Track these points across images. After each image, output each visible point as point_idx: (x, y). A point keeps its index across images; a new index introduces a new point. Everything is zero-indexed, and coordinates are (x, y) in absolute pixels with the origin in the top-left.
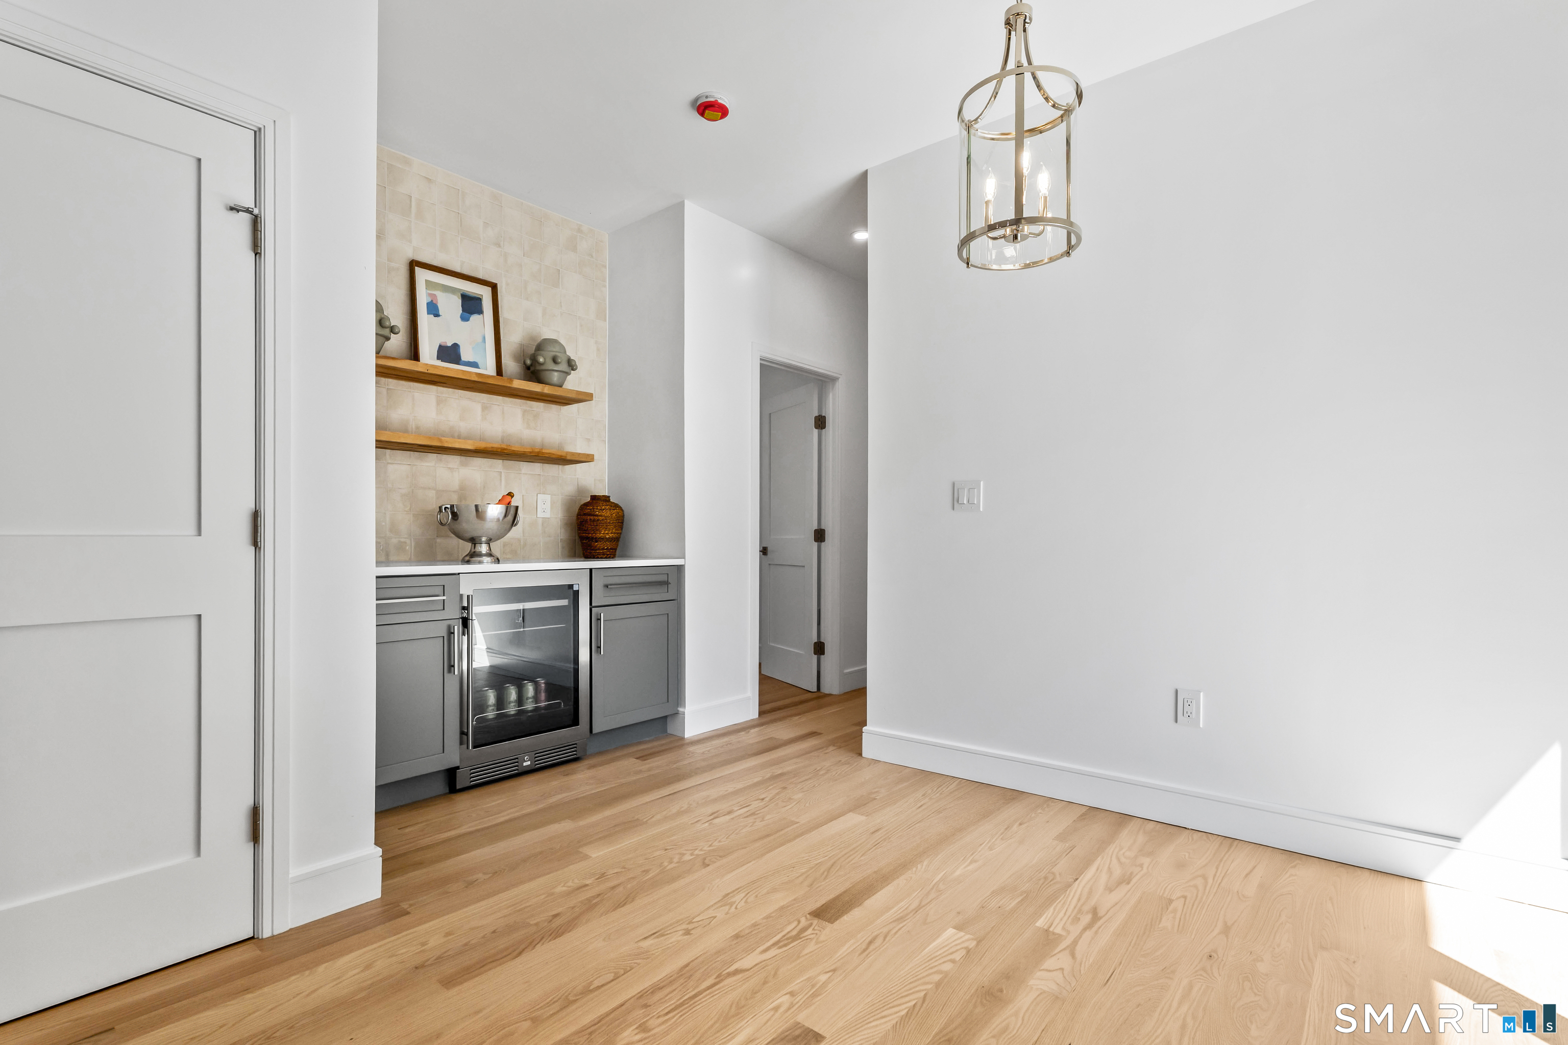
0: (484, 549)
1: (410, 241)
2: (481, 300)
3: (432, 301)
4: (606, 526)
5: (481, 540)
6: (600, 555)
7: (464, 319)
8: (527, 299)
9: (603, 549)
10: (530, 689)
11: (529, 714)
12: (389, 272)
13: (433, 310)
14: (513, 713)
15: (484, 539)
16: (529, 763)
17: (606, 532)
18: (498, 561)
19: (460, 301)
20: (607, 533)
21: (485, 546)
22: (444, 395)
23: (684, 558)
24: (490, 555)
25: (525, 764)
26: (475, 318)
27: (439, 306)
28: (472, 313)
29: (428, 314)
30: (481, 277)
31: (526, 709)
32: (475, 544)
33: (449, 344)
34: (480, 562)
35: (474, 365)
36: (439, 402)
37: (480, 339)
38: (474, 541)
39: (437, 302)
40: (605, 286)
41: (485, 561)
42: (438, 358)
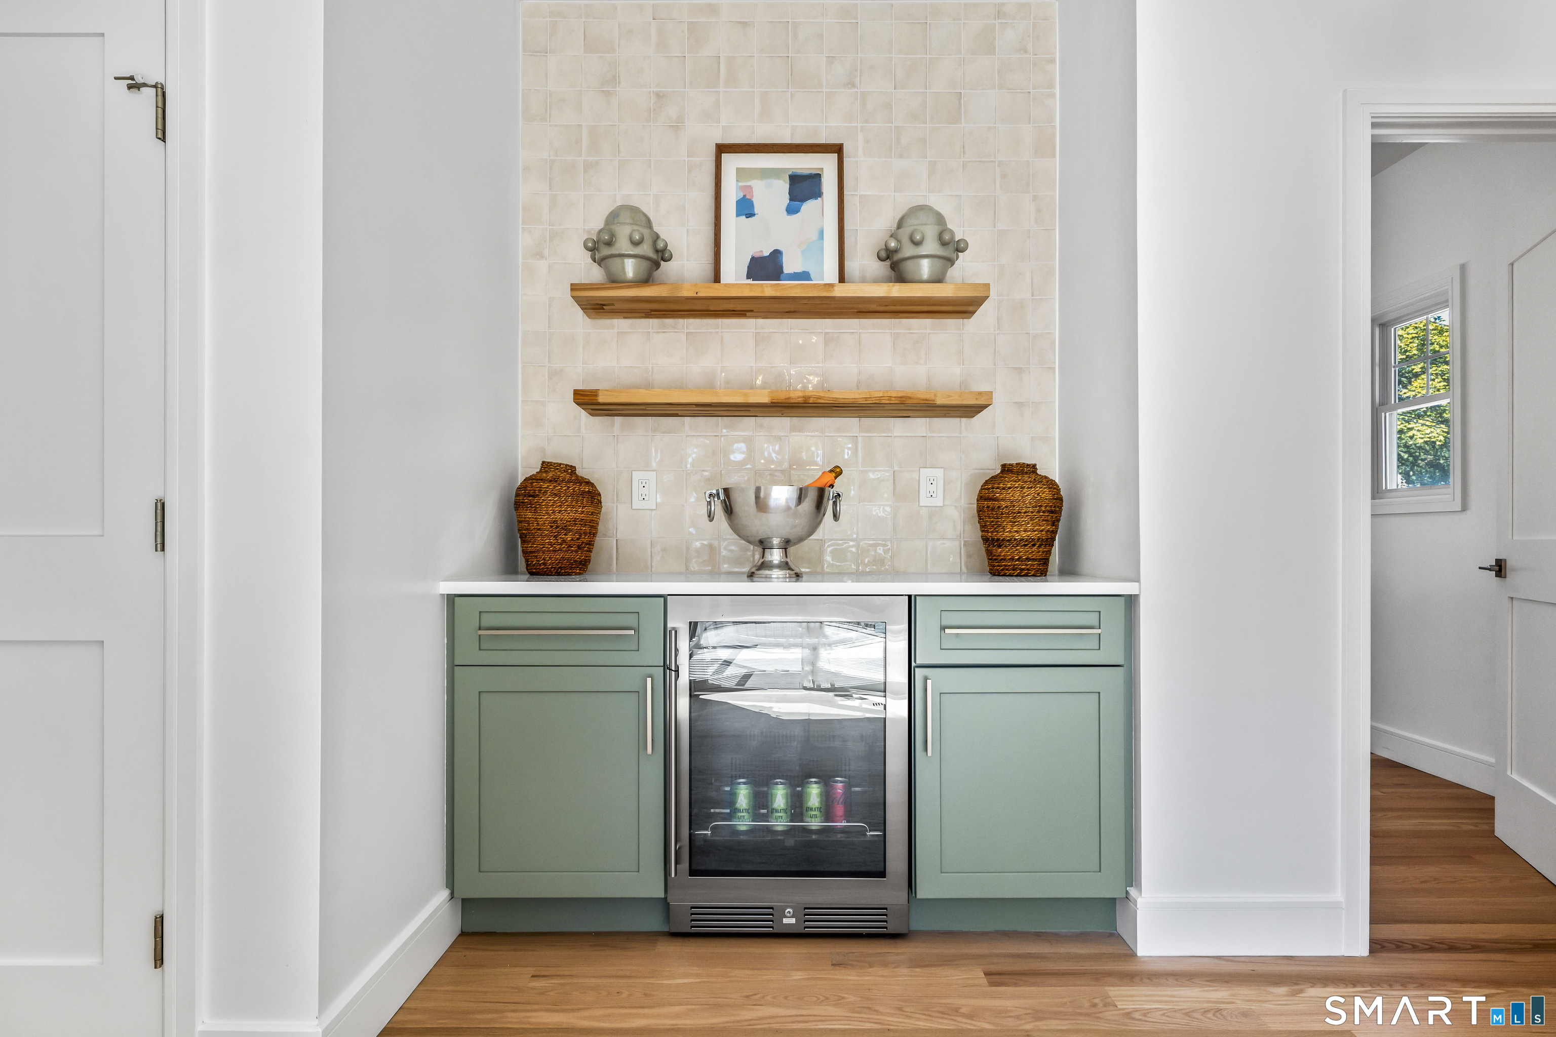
0: (776, 556)
1: (718, 121)
2: (821, 177)
3: (745, 196)
4: (1014, 517)
5: (771, 542)
6: (1007, 570)
7: (791, 211)
8: (901, 156)
9: (1012, 559)
10: (814, 793)
11: (814, 837)
12: (689, 172)
13: (746, 208)
14: (780, 829)
15: (776, 541)
16: (793, 921)
17: (1015, 529)
18: (798, 576)
19: (787, 186)
20: (1016, 531)
21: (778, 553)
22: (766, 331)
23: (1138, 580)
24: (785, 566)
25: (785, 921)
26: (809, 206)
27: (755, 201)
28: (804, 200)
29: (738, 215)
30: (823, 141)
31: (808, 827)
32: (764, 549)
33: (766, 253)
34: (768, 578)
35: (805, 276)
36: (759, 339)
37: (814, 236)
38: (764, 545)
39: (752, 196)
40: (1053, 95)
41: (773, 576)
42: (749, 277)
